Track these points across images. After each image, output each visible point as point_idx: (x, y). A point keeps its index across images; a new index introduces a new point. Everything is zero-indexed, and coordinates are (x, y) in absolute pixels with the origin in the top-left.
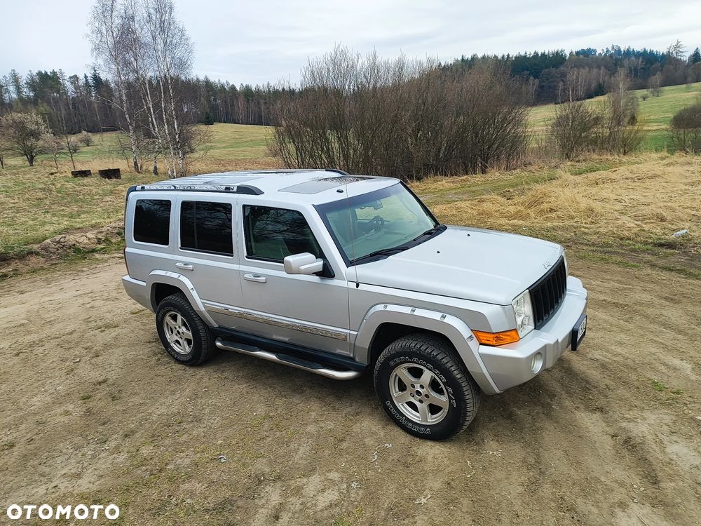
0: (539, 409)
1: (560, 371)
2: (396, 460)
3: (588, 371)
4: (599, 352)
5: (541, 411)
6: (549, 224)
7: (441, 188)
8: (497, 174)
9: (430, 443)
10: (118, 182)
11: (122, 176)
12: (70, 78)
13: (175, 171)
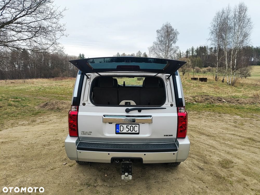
10: (205, 83)
11: (208, 81)
12: (210, 48)
13: (231, 81)
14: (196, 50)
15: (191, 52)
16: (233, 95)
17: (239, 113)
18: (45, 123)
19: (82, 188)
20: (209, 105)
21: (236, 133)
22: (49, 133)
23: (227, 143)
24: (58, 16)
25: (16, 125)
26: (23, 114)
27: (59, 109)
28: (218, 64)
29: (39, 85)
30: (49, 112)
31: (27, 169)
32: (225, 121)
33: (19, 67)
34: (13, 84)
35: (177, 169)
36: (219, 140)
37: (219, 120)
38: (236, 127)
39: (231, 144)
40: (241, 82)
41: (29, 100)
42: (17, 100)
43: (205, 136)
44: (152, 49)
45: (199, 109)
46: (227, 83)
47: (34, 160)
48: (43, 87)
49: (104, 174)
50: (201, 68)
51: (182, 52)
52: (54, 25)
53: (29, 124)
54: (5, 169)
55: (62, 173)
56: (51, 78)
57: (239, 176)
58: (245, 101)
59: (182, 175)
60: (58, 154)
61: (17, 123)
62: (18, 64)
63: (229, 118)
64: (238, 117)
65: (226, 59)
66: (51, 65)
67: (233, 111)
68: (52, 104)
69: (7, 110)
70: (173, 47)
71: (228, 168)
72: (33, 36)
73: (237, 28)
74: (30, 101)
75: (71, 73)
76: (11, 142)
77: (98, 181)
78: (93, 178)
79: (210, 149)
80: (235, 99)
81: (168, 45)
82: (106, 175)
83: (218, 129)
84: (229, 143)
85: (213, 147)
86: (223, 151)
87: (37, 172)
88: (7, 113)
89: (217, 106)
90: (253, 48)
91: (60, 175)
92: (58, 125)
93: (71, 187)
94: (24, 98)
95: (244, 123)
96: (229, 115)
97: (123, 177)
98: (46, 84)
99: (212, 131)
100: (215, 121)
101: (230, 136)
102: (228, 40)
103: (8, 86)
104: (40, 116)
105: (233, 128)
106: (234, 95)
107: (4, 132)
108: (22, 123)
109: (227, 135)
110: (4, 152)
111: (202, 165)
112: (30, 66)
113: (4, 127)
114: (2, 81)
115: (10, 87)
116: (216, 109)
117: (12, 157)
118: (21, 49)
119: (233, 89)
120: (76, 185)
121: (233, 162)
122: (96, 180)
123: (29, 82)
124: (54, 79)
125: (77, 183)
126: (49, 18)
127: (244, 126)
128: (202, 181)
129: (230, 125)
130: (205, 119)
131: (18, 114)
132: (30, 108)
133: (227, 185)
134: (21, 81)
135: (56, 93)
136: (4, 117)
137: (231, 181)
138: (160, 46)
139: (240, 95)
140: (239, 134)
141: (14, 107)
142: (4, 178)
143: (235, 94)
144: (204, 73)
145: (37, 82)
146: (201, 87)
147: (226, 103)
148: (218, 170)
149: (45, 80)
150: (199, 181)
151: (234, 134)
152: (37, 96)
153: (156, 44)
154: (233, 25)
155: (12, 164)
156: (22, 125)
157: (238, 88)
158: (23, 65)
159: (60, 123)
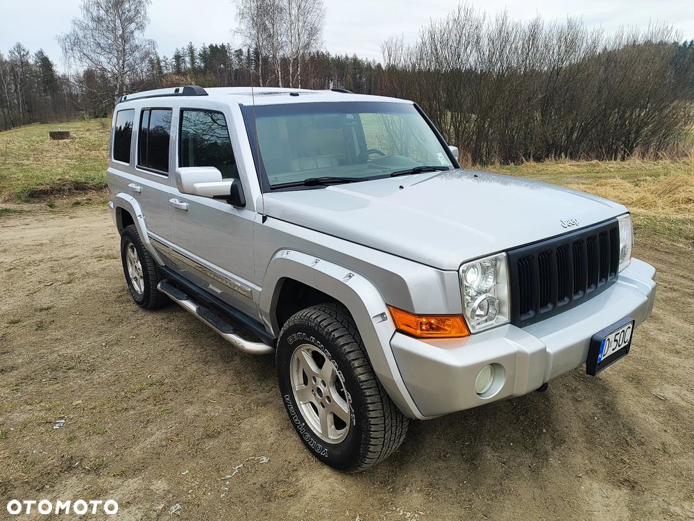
0: (526, 458)
1: (596, 405)
2: (258, 486)
3: (640, 415)
4: (676, 388)
5: (528, 462)
6: (679, 217)
7: (562, 170)
8: (638, 162)
9: (326, 471)
12: (236, 51)
14: (200, 55)
15: (187, 59)
44: (74, 44)
51: (161, 58)
70: (137, 42)
73: (295, 11)
81: (121, 32)
90: (330, 57)
102: (280, 39)
138: (96, 34)
153: (85, 28)
154: (286, 3)
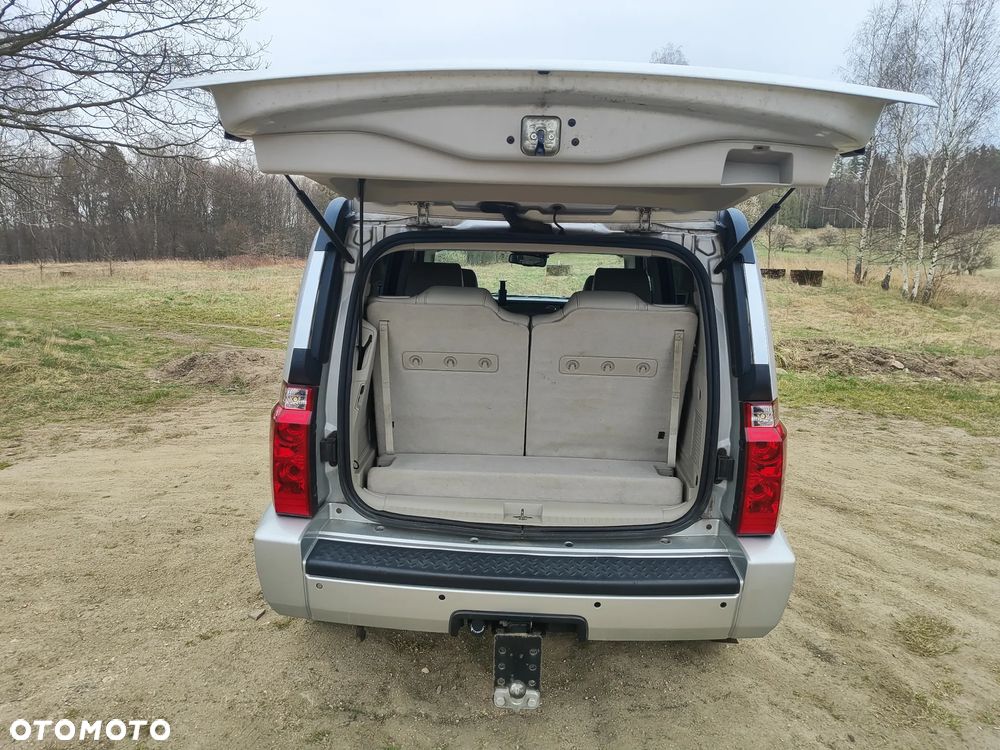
10: (812, 290)
11: (825, 283)
13: (916, 286)
16: (928, 342)
17: (959, 417)
18: (183, 438)
19: (326, 726)
20: (835, 382)
21: (957, 502)
22: (200, 483)
23: (920, 543)
24: (240, 10)
25: (71, 445)
26: (100, 398)
27: (242, 384)
28: (867, 216)
29: (168, 286)
30: (201, 395)
31: (105, 630)
32: (904, 447)
33: (92, 215)
34: (67, 278)
35: (718, 654)
36: (887, 528)
37: (881, 445)
38: (952, 474)
39: (939, 550)
40: (958, 288)
41: (124, 344)
42: (79, 342)
43: (826, 509)
45: (797, 394)
46: (904, 294)
47: (134, 592)
48: (183, 293)
49: (419, 666)
50: (796, 232)
52: (222, 49)
53: (120, 443)
54: (16, 627)
55: (244, 656)
56: (212, 260)
57: (986, 695)
58: (982, 367)
59: (741, 682)
60: (230, 572)
61: (75, 437)
62: (87, 203)
63: (919, 437)
64: (958, 434)
65: (903, 196)
66: (214, 211)
67: (935, 408)
68: (215, 361)
69: (39, 382)
71: (934, 656)
72: (138, 89)
73: (954, 69)
74: (129, 350)
75: (291, 240)
76: (46, 513)
77: (392, 695)
78: (374, 682)
79: (854, 569)
80: (941, 360)
82: (425, 670)
83: (879, 480)
84: (930, 545)
85: (866, 559)
86: (906, 580)
87: (145, 649)
88: (35, 396)
89: (867, 384)
91: (235, 664)
92: (235, 446)
93: (280, 721)
94: (105, 334)
95: (986, 460)
96: (921, 424)
97: (501, 695)
98: (193, 283)
99: (852, 490)
100: (867, 449)
101: (931, 513)
102: (914, 121)
103: (47, 286)
104: (166, 411)
105: (942, 481)
106: (932, 340)
107: (20, 472)
108: (94, 436)
109: (920, 509)
110: (17, 558)
111: (823, 636)
112: (133, 212)
113: (24, 452)
114: (29, 266)
115: (57, 289)
116: (864, 399)
117: (48, 579)
118: (91, 141)
119: (928, 315)
120: (299, 713)
121: (952, 630)
122: (383, 691)
123: (129, 274)
124: (225, 262)
125: (304, 701)
126: (205, 19)
127: (985, 473)
128: (830, 710)
129: (926, 468)
130: (825, 439)
131: (79, 399)
132: (128, 377)
133: (936, 733)
134: (98, 267)
135: (232, 319)
136: (24, 412)
137: (951, 716)
139: (955, 340)
140: (968, 507)
141: (66, 373)
142: (9, 666)
143: (937, 336)
144: (809, 250)
145: (159, 273)
146: (797, 304)
147: (904, 373)
148: (894, 661)
149: (191, 267)
150: (817, 712)
151: (948, 508)
152: (157, 327)
154: (937, 58)
155: (46, 608)
156: (94, 444)
157: (947, 314)
158: (105, 207)
159: (241, 439)
